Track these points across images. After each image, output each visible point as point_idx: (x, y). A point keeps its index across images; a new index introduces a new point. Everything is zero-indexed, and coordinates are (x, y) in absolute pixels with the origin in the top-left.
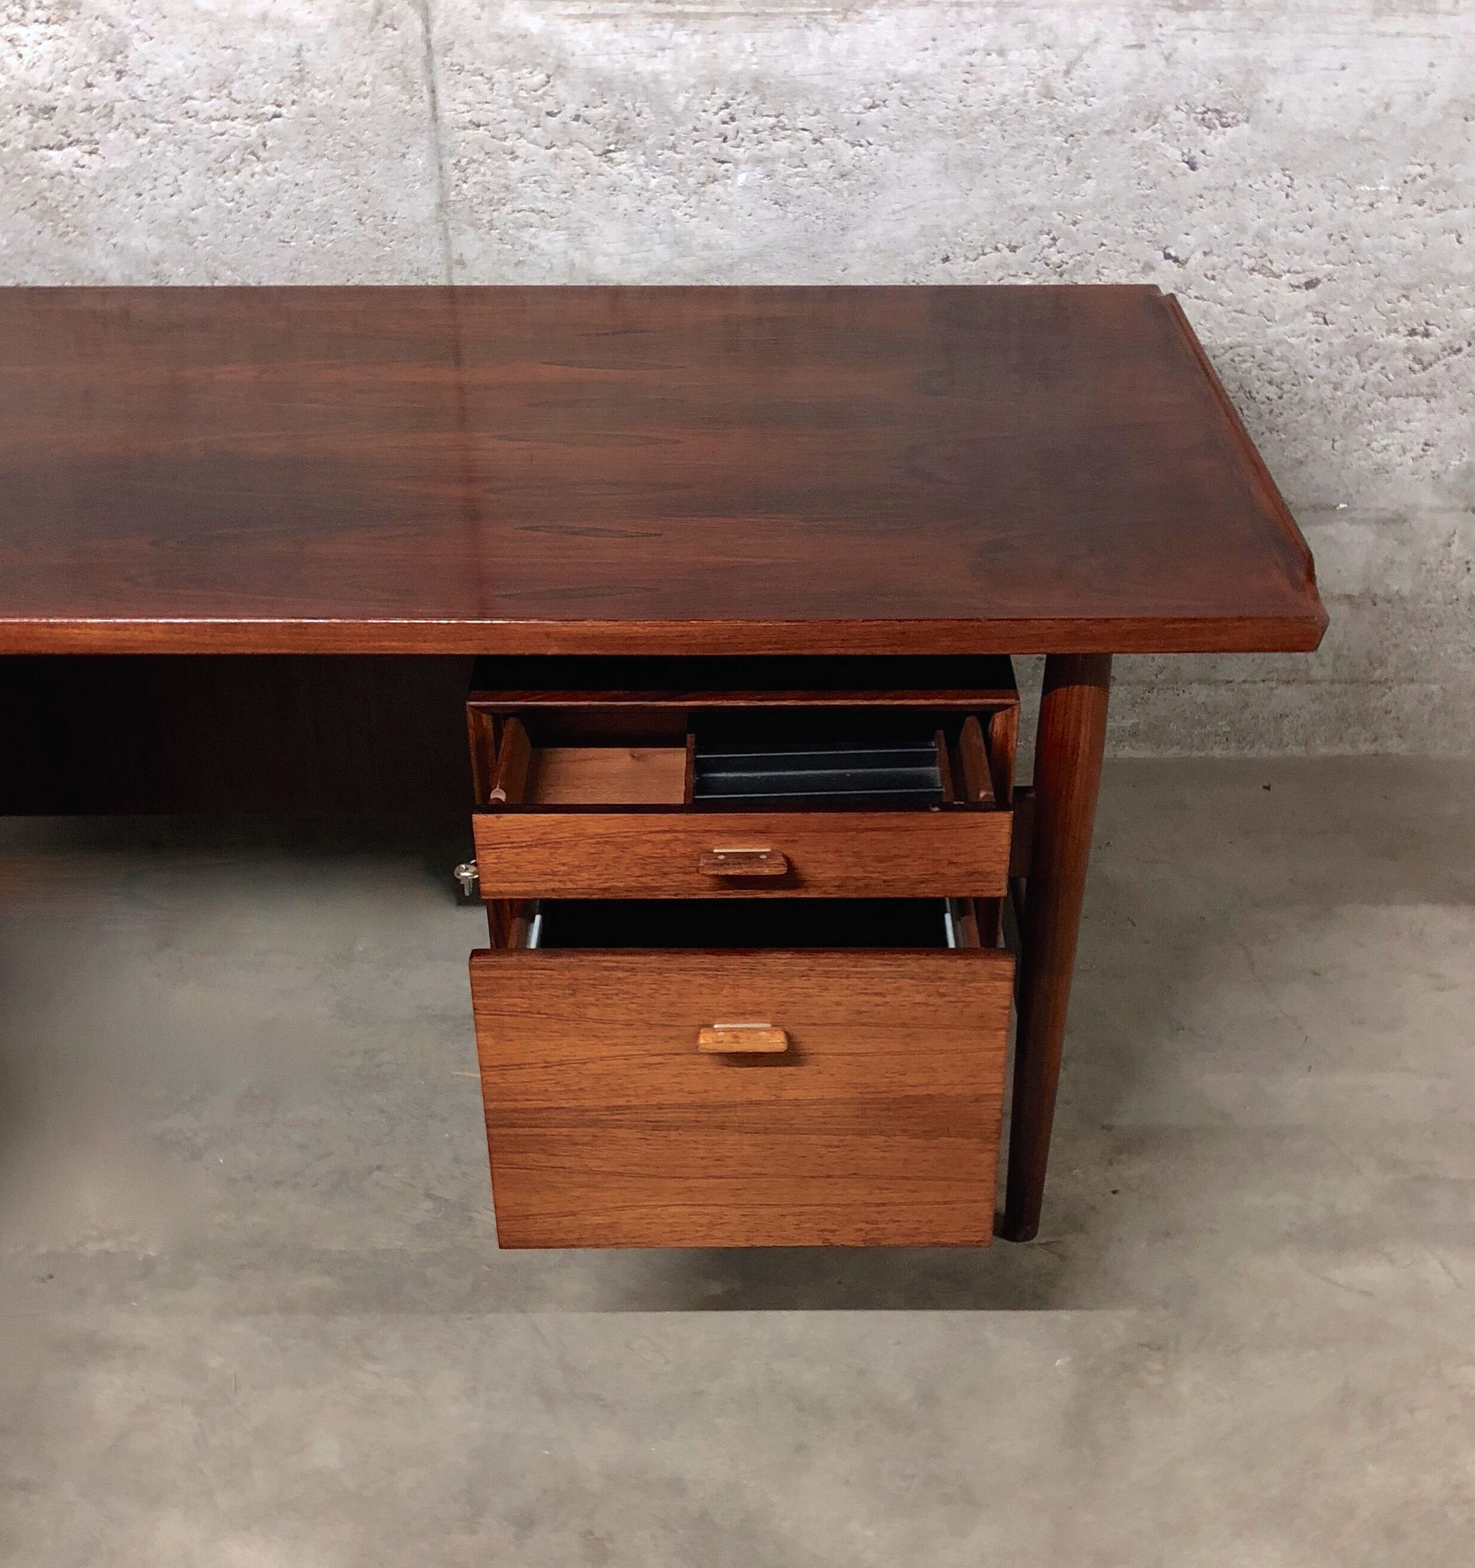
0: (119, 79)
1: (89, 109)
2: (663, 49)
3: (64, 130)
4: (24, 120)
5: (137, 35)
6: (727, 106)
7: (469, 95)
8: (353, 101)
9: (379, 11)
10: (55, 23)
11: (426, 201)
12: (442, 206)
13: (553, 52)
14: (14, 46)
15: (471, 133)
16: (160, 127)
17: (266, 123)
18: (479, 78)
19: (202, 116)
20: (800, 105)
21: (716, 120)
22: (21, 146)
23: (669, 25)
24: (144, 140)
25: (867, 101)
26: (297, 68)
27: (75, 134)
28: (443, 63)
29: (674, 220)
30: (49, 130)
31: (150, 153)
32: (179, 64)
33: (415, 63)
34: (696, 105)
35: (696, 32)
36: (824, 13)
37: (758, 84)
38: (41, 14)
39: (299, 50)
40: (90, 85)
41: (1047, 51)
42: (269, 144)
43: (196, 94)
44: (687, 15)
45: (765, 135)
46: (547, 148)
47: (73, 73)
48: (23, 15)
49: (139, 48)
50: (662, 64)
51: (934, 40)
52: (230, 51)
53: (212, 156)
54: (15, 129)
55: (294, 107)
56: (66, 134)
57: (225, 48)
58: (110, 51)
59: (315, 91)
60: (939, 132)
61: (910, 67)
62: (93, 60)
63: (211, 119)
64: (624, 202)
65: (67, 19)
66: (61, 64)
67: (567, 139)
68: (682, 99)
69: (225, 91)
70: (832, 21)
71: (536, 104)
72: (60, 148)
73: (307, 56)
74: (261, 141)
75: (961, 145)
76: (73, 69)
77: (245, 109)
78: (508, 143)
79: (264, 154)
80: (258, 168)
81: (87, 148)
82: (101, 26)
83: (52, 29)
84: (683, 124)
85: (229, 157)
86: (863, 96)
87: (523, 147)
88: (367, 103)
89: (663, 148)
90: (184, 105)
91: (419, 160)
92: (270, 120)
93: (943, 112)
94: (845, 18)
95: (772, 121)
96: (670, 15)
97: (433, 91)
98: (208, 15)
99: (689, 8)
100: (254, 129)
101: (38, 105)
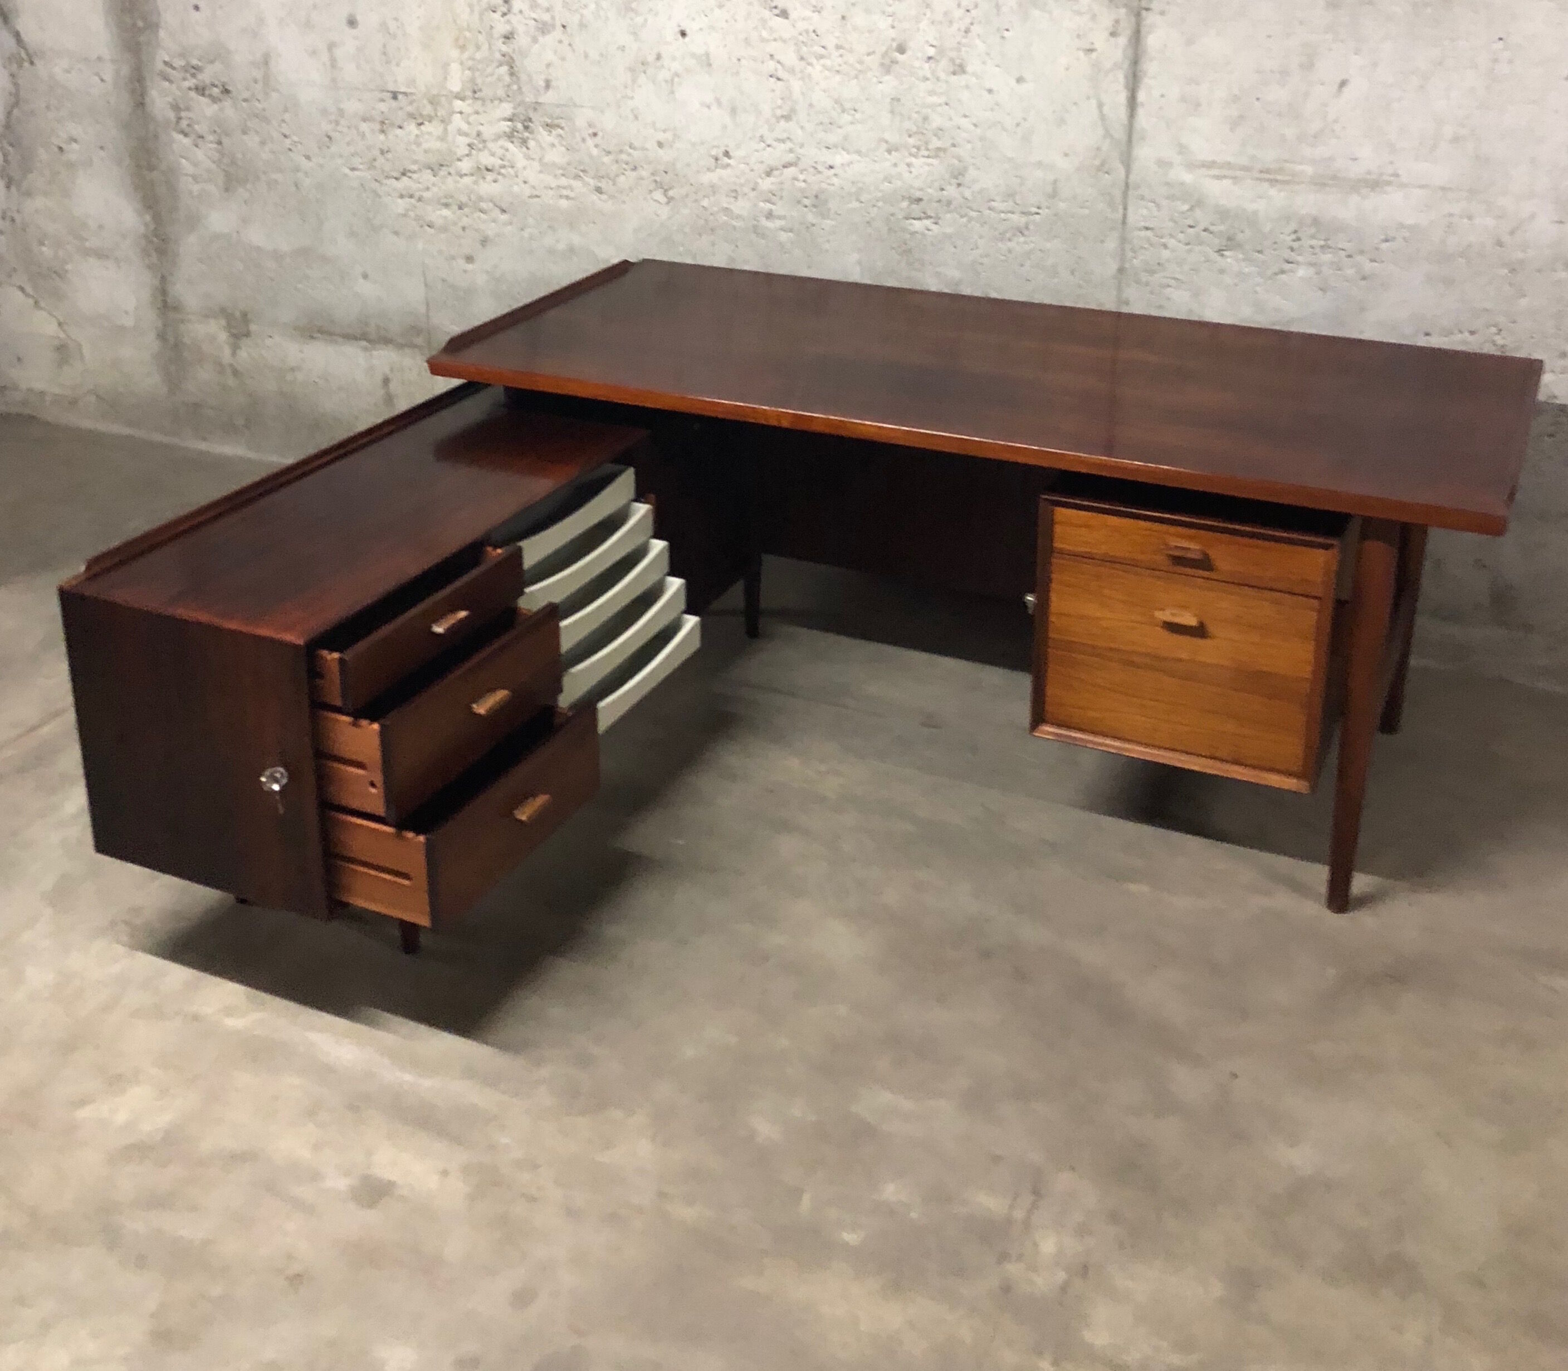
0: (958, 188)
1: (939, 201)
2: (1260, 197)
4: (905, 204)
5: (973, 167)
6: (1295, 232)
7: (1145, 212)
8: (1080, 210)
9: (1103, 164)
10: (932, 158)
11: (1113, 266)
12: (1121, 270)
13: (1197, 194)
14: (909, 167)
15: (1143, 233)
16: (974, 214)
17: (1031, 217)
18: (1152, 204)
19: (997, 210)
20: (1341, 236)
21: (1289, 239)
22: (900, 217)
23: (1266, 185)
24: (965, 220)
25: (1383, 237)
26: (1053, 190)
27: (929, 213)
28: (1134, 194)
29: (1256, 292)
30: (917, 210)
31: (966, 226)
32: (991, 183)
33: (1118, 194)
34: (1277, 229)
35: (1282, 190)
36: (1361, 187)
37: (1316, 221)
38: (926, 153)
39: (1056, 181)
40: (942, 189)
41: (1499, 220)
42: (1030, 228)
43: (997, 198)
44: (1277, 181)
45: (1317, 250)
46: (1186, 245)
47: (935, 183)
48: (917, 153)
49: (972, 173)
50: (1260, 206)
51: (1427, 207)
52: (1018, 179)
53: (998, 232)
54: (900, 208)
55: (1047, 210)
56: (924, 213)
57: (1016, 177)
58: (956, 174)
59: (1060, 202)
62: (947, 176)
63: (1002, 212)
64: (1228, 280)
65: (938, 156)
66: (930, 178)
67: (1198, 241)
68: (1269, 226)
69: (1012, 199)
70: (1365, 191)
71: (1183, 221)
72: (919, 219)
73: (1059, 185)
74: (1026, 226)
76: (936, 181)
77: (1021, 208)
78: (1164, 240)
79: (1026, 233)
80: (1022, 239)
81: (934, 221)
82: (956, 162)
83: (930, 160)
84: (1268, 239)
85: (1007, 233)
86: (1380, 234)
87: (1172, 242)
88: (1087, 211)
90: (989, 203)
91: (1112, 244)
92: (1033, 215)
94: (1372, 191)
95: (1322, 243)
96: (1268, 180)
97: (1125, 209)
98: (1010, 160)
99: (1279, 177)
100: (1024, 219)
101: (914, 197)
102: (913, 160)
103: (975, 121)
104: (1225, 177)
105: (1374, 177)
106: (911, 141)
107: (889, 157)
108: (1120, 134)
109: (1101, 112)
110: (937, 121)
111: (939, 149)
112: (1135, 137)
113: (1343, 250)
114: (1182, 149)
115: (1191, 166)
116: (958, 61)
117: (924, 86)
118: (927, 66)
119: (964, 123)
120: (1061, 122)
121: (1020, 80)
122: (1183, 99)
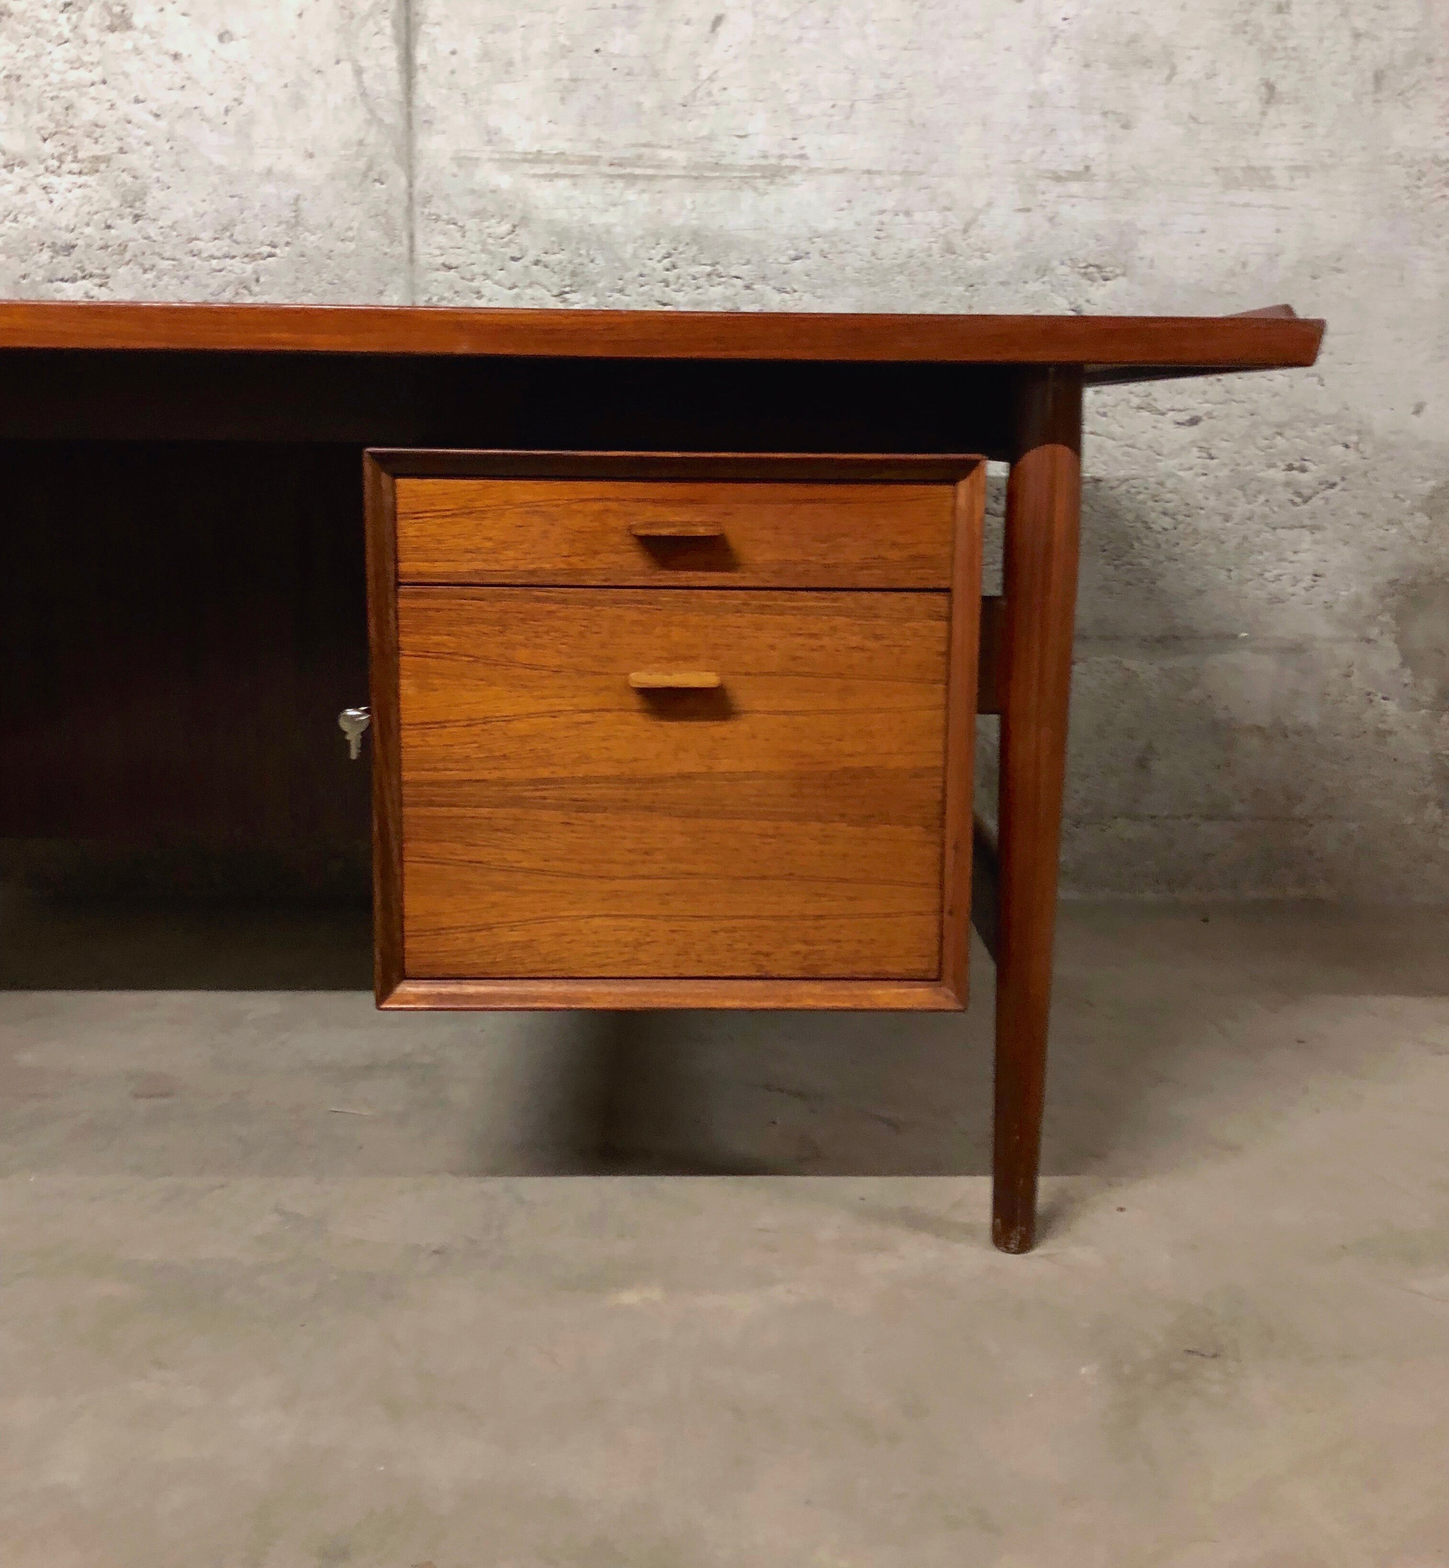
0: (136, 222)
1: (105, 247)
2: (615, 205)
3: (79, 265)
4: (46, 256)
5: (157, 185)
6: (669, 255)
7: (442, 240)
8: (340, 244)
9: (370, 168)
10: (86, 174)
13: (519, 206)
14: (47, 193)
15: (442, 275)
16: (166, 264)
17: (261, 262)
18: (452, 226)
19: (205, 255)
20: (733, 256)
21: (660, 266)
22: (39, 278)
23: (620, 184)
24: (150, 275)
25: (792, 253)
26: (293, 214)
27: (90, 268)
28: (423, 213)
30: (66, 265)
31: (154, 286)
32: (190, 210)
33: (397, 213)
34: (642, 253)
35: (644, 191)
36: (755, 178)
37: (697, 237)
38: (75, 167)
39: (297, 199)
40: (109, 227)
41: (947, 213)
42: (262, 280)
43: (203, 235)
44: (636, 177)
45: (702, 281)
46: (510, 288)
47: (95, 217)
48: (59, 167)
49: (156, 197)
50: (613, 217)
51: (849, 202)
52: (236, 199)
53: (210, 290)
54: (36, 263)
55: (287, 249)
56: (82, 269)
57: (232, 197)
58: (130, 199)
59: (307, 234)
60: (857, 282)
61: (830, 225)
62: (115, 204)
63: (212, 257)
65: (97, 171)
66: (86, 208)
67: (528, 281)
68: (630, 249)
69: (228, 234)
70: (761, 183)
71: (502, 250)
72: (74, 280)
73: (303, 205)
74: (254, 276)
75: (875, 293)
76: (97, 213)
77: (244, 249)
78: (475, 284)
79: (256, 288)
81: (97, 281)
82: (126, 178)
83: (82, 179)
84: (630, 270)
85: (224, 291)
86: (788, 249)
87: (488, 287)
88: (352, 246)
89: (613, 290)
90: (190, 245)
92: (264, 259)
93: (858, 264)
94: (772, 183)
95: (709, 269)
96: (621, 176)
97: (412, 237)
98: (220, 169)
99: (638, 171)
100: (249, 268)
101: (60, 243)
102: (53, 179)
103: (154, 106)
104: (557, 175)
105: (773, 161)
106: (49, 147)
107: (9, 177)
108: (392, 117)
109: (360, 82)
110: (89, 111)
111: (97, 159)
112: (417, 120)
113: (737, 277)
114: (491, 136)
115: (507, 162)
116: (117, 9)
117: (59, 53)
118: (63, 18)
119: (139, 113)
120: (298, 102)
121: (223, 37)
122: (486, 56)
